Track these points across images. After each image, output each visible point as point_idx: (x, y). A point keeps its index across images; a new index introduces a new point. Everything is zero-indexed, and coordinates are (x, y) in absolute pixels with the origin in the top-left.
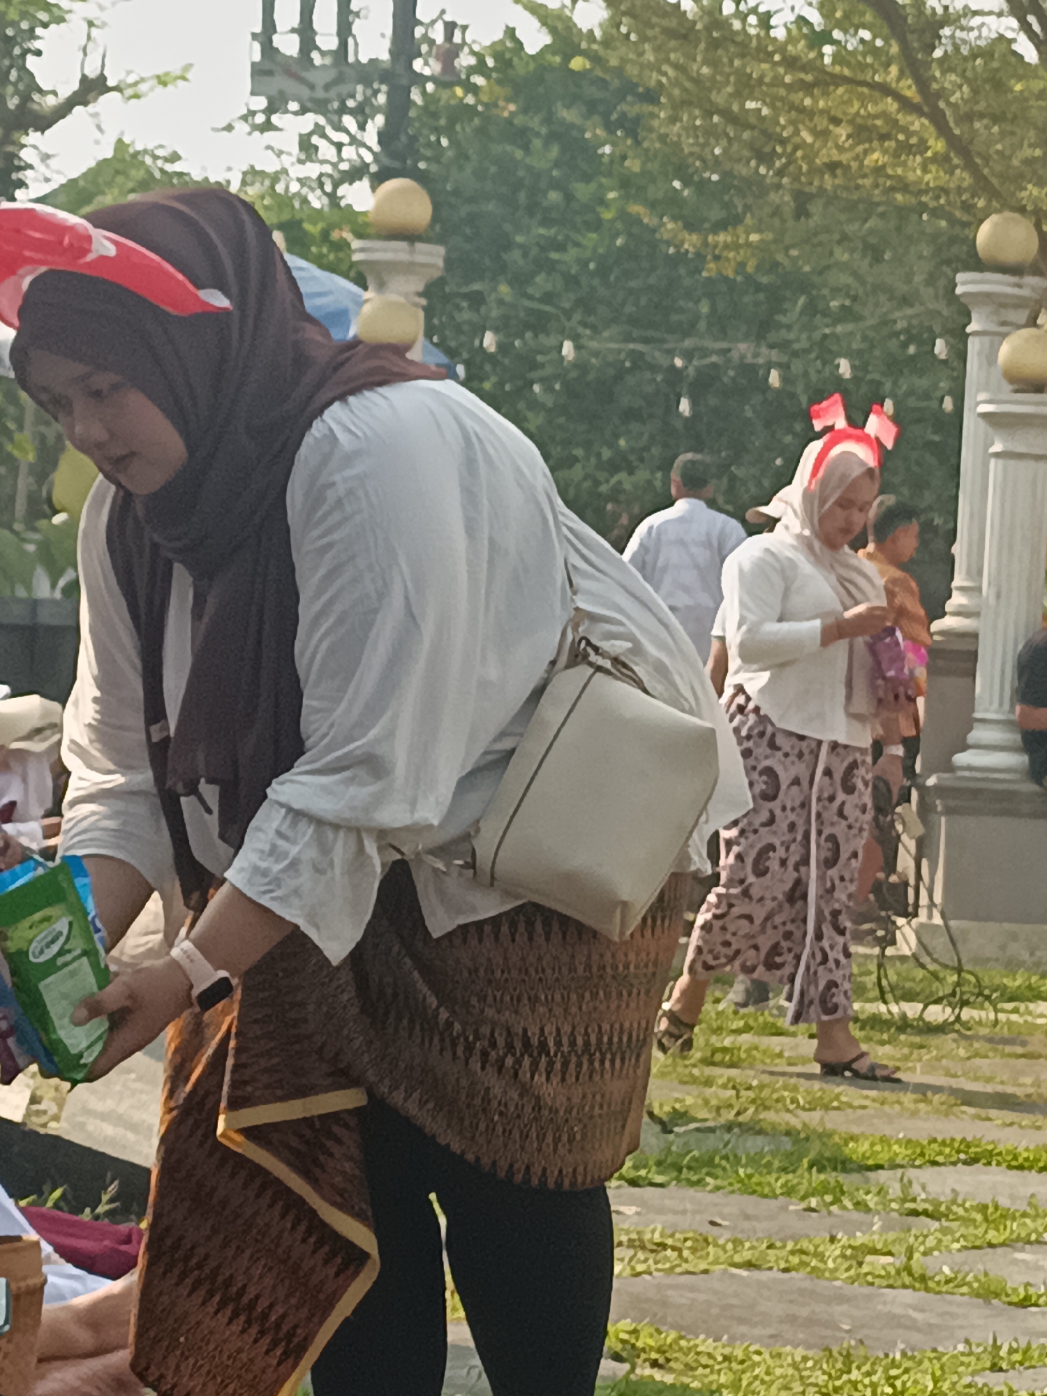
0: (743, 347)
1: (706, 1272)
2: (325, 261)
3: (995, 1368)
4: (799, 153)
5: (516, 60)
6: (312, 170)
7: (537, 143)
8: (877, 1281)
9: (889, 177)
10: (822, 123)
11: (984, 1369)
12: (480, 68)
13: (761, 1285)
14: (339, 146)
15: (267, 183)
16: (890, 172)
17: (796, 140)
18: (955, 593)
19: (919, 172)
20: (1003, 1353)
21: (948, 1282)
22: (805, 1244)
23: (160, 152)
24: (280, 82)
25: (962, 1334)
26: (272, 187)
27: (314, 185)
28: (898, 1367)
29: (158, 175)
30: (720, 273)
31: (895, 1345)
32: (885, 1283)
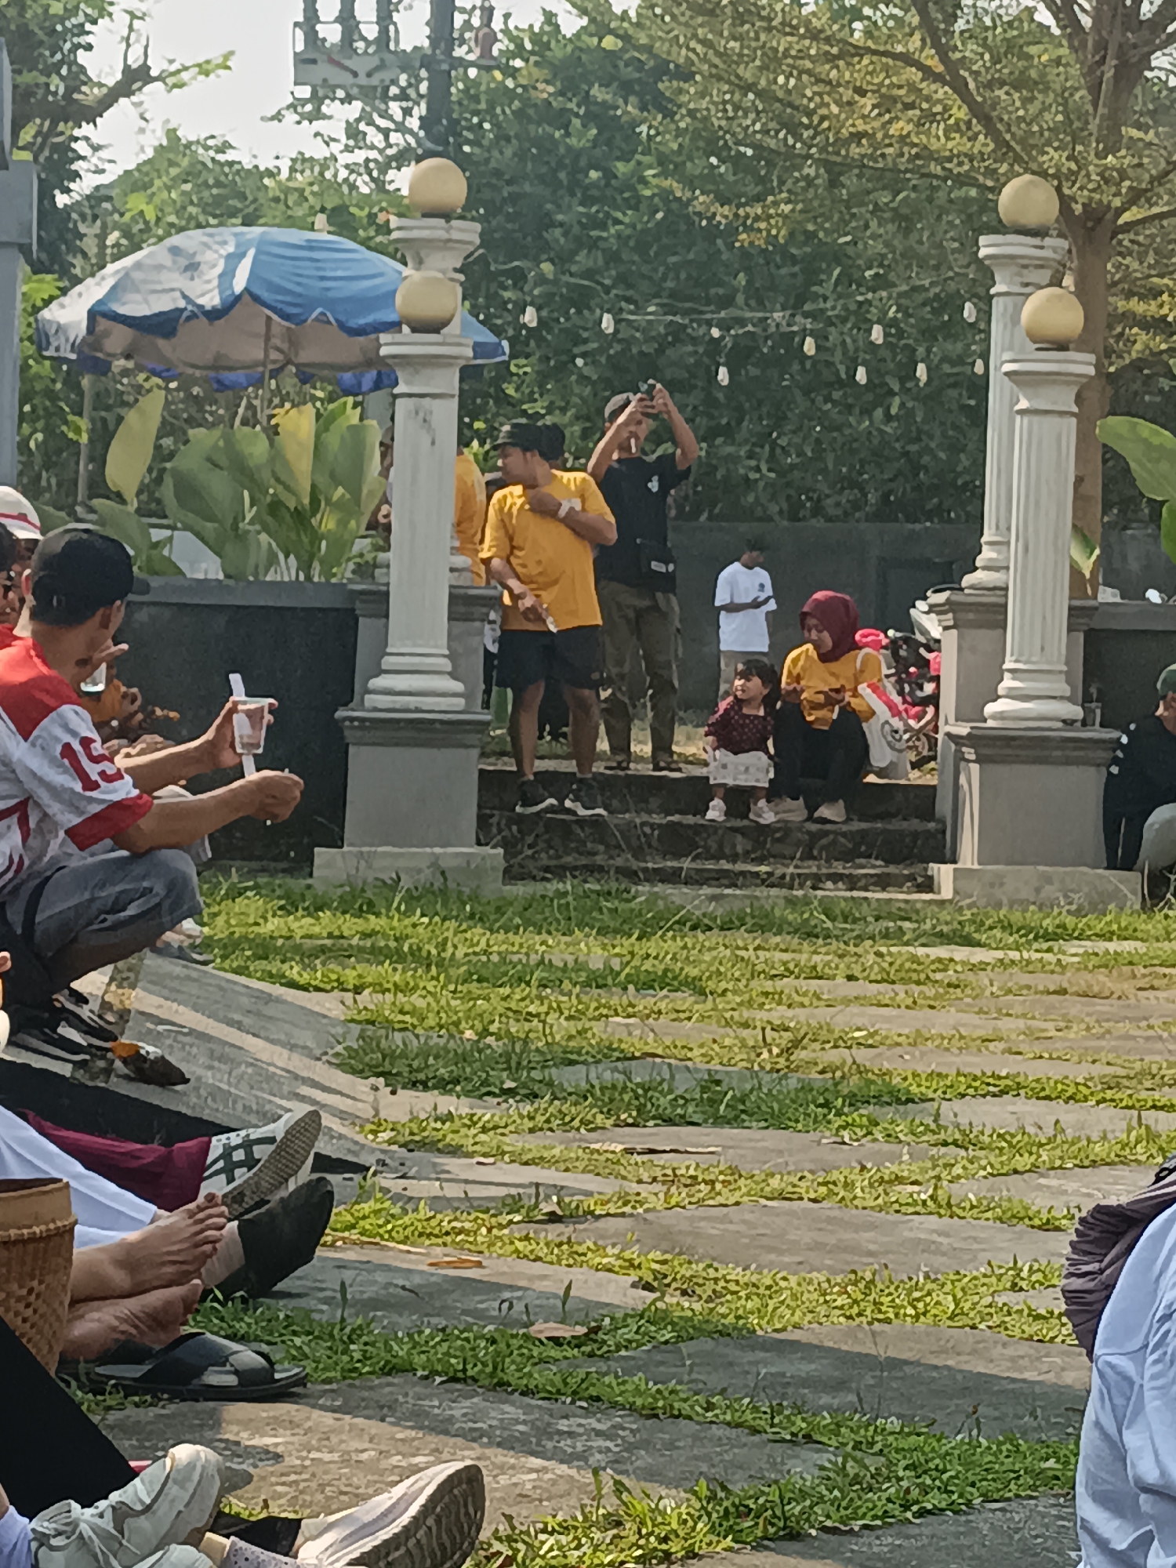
0: (777, 315)
1: (737, 1204)
2: (372, 244)
3: (1015, 1288)
4: (826, 124)
5: (553, 44)
6: (359, 156)
7: (576, 123)
8: (903, 1209)
9: (916, 145)
10: (847, 94)
11: (1005, 1289)
12: (520, 51)
13: (792, 1213)
14: (386, 133)
15: (317, 169)
16: (916, 140)
17: (823, 111)
18: (985, 548)
19: (943, 140)
20: (1024, 1274)
21: (973, 1207)
22: (835, 1175)
23: (210, 142)
24: (323, 70)
25: (984, 1257)
26: (322, 174)
27: (362, 170)
28: (921, 1290)
29: (210, 165)
30: (751, 243)
31: (919, 1269)
32: (911, 1210)
